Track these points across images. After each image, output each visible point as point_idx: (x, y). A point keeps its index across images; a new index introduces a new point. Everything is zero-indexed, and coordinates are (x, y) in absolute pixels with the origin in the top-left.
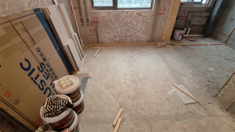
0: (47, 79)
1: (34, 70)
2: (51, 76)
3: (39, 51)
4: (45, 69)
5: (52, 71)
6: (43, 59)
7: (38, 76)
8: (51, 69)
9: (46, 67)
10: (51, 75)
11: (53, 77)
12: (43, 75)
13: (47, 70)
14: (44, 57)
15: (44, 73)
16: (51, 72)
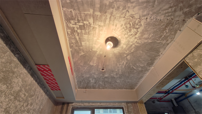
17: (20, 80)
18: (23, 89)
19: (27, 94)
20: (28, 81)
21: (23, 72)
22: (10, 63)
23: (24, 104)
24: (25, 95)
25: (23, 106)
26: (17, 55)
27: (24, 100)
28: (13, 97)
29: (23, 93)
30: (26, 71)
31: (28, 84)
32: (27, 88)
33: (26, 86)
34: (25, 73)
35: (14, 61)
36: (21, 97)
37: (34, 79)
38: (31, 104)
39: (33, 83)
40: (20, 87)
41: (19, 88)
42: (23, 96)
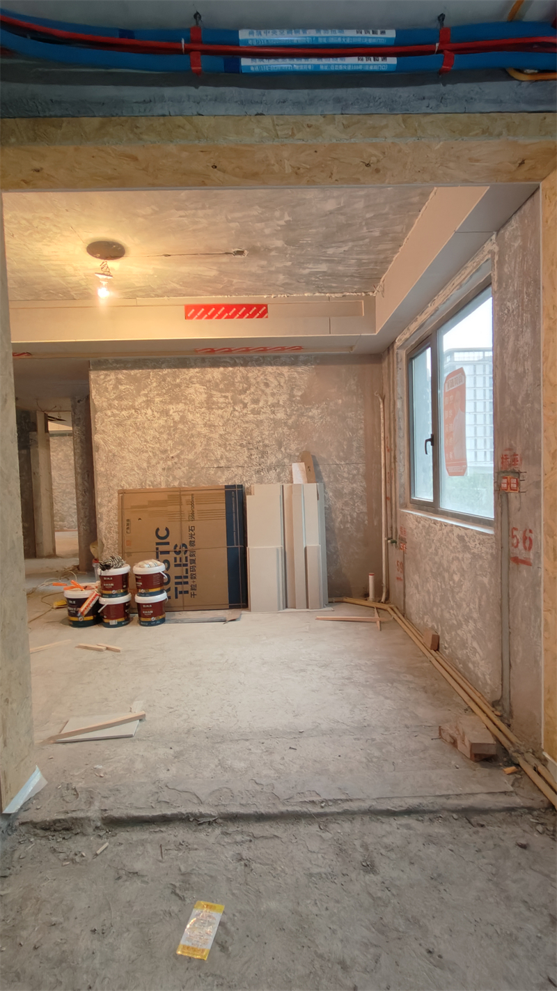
0: (176, 566)
1: (168, 543)
2: (187, 570)
3: (192, 530)
4: (185, 554)
5: (193, 565)
6: (190, 541)
7: (168, 552)
8: (193, 561)
9: (188, 553)
10: (188, 568)
11: (189, 573)
12: (175, 559)
13: (186, 558)
14: (193, 539)
15: (178, 557)
16: (191, 564)
17: (197, 385)
18: (214, 392)
19: (229, 395)
20: (213, 377)
21: (191, 375)
22: (164, 380)
23: (234, 408)
24: (226, 397)
25: (234, 410)
26: (163, 365)
27: (229, 403)
28: (203, 409)
29: (220, 396)
30: (197, 370)
31: (218, 381)
32: (221, 386)
33: (217, 385)
34: (197, 372)
35: (165, 374)
36: (218, 403)
37: (224, 366)
38: (256, 401)
39: (229, 373)
40: (205, 393)
41: (205, 396)
42: (222, 400)
